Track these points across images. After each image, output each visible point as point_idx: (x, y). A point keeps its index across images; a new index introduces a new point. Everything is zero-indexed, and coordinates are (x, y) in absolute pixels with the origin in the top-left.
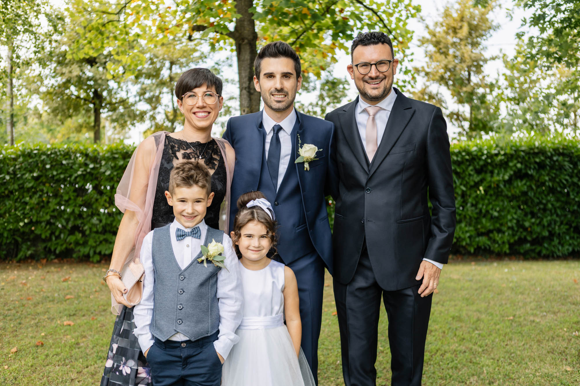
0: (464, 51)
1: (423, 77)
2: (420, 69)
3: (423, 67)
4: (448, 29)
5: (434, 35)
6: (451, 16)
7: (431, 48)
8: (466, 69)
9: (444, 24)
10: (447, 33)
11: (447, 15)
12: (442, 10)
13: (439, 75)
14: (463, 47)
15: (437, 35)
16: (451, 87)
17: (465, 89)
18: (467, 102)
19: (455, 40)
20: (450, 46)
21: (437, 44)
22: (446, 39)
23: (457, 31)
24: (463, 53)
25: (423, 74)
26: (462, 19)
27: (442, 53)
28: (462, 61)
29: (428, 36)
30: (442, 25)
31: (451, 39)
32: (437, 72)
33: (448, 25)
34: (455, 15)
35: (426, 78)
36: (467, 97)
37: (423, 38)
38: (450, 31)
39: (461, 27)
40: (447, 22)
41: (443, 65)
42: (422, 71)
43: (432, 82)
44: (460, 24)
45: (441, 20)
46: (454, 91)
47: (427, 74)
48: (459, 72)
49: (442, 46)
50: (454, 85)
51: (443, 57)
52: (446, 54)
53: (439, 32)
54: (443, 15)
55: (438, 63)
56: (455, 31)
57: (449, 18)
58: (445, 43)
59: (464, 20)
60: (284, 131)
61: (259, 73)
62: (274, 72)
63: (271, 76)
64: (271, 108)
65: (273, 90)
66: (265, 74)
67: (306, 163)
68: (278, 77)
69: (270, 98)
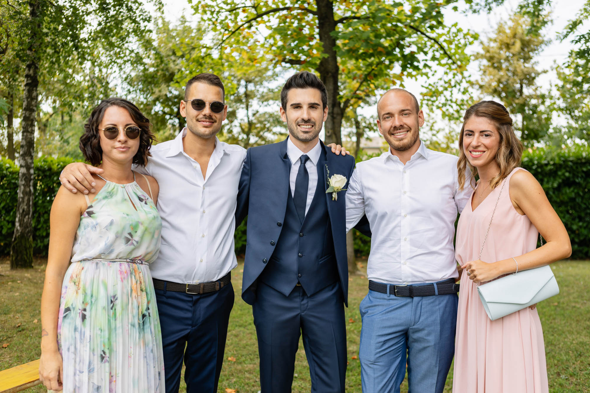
0: (517, 66)
1: (478, 90)
2: (475, 82)
3: (477, 81)
4: (501, 45)
5: (488, 51)
6: (504, 33)
7: (485, 62)
8: (518, 81)
9: (498, 40)
10: (501, 49)
11: (500, 30)
12: (496, 27)
13: (493, 88)
14: (515, 62)
15: (491, 50)
16: (504, 99)
17: (517, 101)
18: (519, 112)
19: (508, 54)
20: (502, 61)
21: (490, 59)
22: (499, 54)
23: (510, 46)
24: (515, 68)
25: (477, 87)
26: (514, 36)
27: (495, 68)
28: (514, 73)
29: (482, 52)
30: (495, 41)
31: (504, 53)
32: (490, 85)
33: (501, 41)
34: (508, 31)
35: (480, 91)
36: (519, 108)
37: (478, 54)
38: (503, 47)
39: (513, 44)
40: (500, 38)
41: (496, 79)
42: (476, 84)
43: (485, 94)
44: (512, 41)
45: (493, 36)
46: (507, 102)
47: (481, 87)
48: (511, 85)
49: (495, 60)
50: (506, 97)
51: (496, 71)
52: (499, 68)
53: (493, 47)
54: (496, 32)
55: (492, 77)
56: (508, 46)
57: (501, 34)
58: (498, 59)
59: (517, 36)
60: (311, 161)
61: (286, 104)
62: (301, 102)
63: (297, 106)
64: (297, 138)
65: (299, 120)
66: (292, 105)
67: (334, 193)
68: (305, 107)
69: (297, 129)
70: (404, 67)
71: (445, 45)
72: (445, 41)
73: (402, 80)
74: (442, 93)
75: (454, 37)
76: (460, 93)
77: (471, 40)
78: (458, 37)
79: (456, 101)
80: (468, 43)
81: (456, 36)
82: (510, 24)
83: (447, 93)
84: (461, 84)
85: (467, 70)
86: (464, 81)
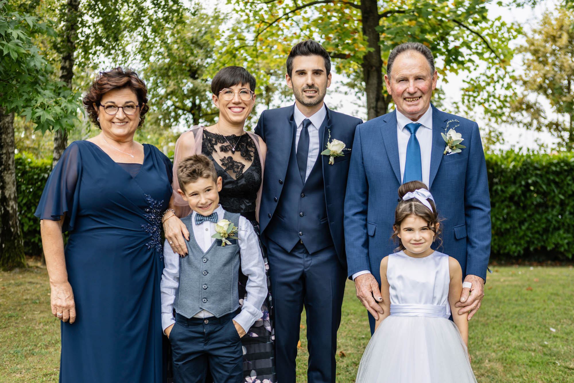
0: (564, 60)
1: (522, 86)
2: (518, 78)
3: (520, 76)
4: (547, 37)
5: (533, 44)
6: (550, 24)
7: (529, 56)
8: (566, 77)
9: (543, 32)
10: (546, 41)
11: (546, 22)
12: (541, 17)
13: (538, 84)
14: (563, 56)
15: (536, 43)
16: (551, 96)
17: (564, 99)
18: (567, 112)
19: (554, 47)
20: (548, 55)
21: (535, 52)
22: (545, 47)
23: (557, 39)
24: (562, 62)
25: (521, 82)
26: (561, 28)
27: (540, 62)
28: (561, 69)
29: (526, 45)
30: (540, 33)
31: (550, 47)
32: (535, 81)
33: (547, 33)
34: (554, 22)
35: (523, 88)
36: (567, 107)
37: (521, 47)
38: (549, 39)
39: (560, 37)
40: (546, 30)
41: (541, 74)
42: (519, 80)
43: (530, 91)
44: (559, 33)
45: (538, 27)
46: (553, 100)
47: (525, 83)
48: (558, 81)
49: (541, 54)
50: (553, 94)
51: (541, 66)
52: (545, 63)
53: (537, 40)
54: (541, 23)
55: (537, 72)
56: (554, 39)
57: (547, 25)
58: (543, 52)
59: (564, 28)
60: (313, 125)
61: (291, 71)
62: (306, 69)
63: (302, 73)
64: (303, 103)
65: (305, 86)
66: (297, 71)
67: (331, 157)
68: (309, 73)
69: (302, 94)
70: (448, 62)
71: (488, 39)
72: (488, 35)
73: (445, 75)
74: (484, 88)
75: (497, 31)
76: (503, 89)
77: (515, 33)
78: (502, 31)
79: (499, 97)
80: (512, 37)
81: (500, 30)
82: (557, 14)
83: (490, 89)
84: (504, 79)
85: (510, 65)
86: (507, 76)
